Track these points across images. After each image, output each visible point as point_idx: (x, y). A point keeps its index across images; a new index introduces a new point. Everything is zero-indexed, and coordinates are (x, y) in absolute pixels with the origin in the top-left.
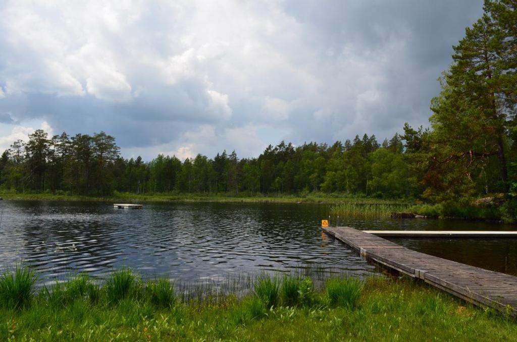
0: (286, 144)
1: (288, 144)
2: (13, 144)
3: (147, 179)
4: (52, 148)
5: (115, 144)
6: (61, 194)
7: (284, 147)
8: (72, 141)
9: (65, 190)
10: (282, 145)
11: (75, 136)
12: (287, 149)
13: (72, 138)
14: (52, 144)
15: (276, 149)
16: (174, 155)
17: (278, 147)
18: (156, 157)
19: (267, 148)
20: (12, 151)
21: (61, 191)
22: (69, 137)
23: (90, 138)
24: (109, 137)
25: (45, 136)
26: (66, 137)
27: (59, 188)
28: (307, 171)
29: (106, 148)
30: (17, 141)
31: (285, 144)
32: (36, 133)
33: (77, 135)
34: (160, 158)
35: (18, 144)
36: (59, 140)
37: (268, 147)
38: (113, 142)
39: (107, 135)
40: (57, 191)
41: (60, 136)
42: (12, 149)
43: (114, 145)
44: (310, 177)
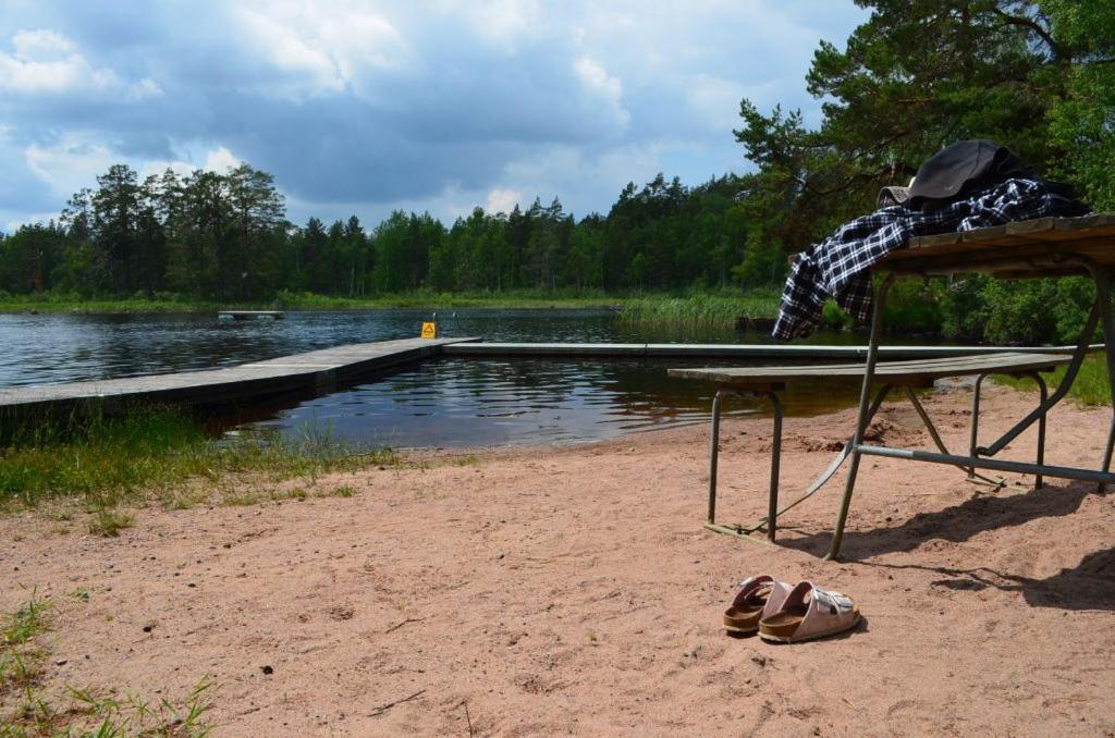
0: (668, 180)
1: (671, 181)
2: (73, 200)
3: (370, 265)
4: (148, 202)
5: (273, 189)
6: (164, 299)
7: (664, 188)
8: (184, 186)
9: (173, 290)
10: (659, 182)
11: (190, 176)
12: (671, 191)
13: (186, 180)
14: (146, 194)
15: (646, 192)
16: (427, 212)
17: (651, 189)
18: (388, 216)
19: (624, 191)
20: (72, 213)
21: (166, 293)
22: (179, 178)
23: (222, 178)
24: (259, 175)
25: (132, 177)
26: (173, 179)
27: (162, 288)
28: (705, 240)
29: (252, 201)
30: (79, 192)
31: (665, 181)
32: (113, 172)
33: (195, 174)
34: (397, 217)
35: (82, 199)
36: (160, 185)
37: (626, 188)
38: (270, 186)
39: (255, 171)
40: (157, 295)
41: (161, 176)
42: (72, 209)
43: (273, 192)
44: (713, 252)
